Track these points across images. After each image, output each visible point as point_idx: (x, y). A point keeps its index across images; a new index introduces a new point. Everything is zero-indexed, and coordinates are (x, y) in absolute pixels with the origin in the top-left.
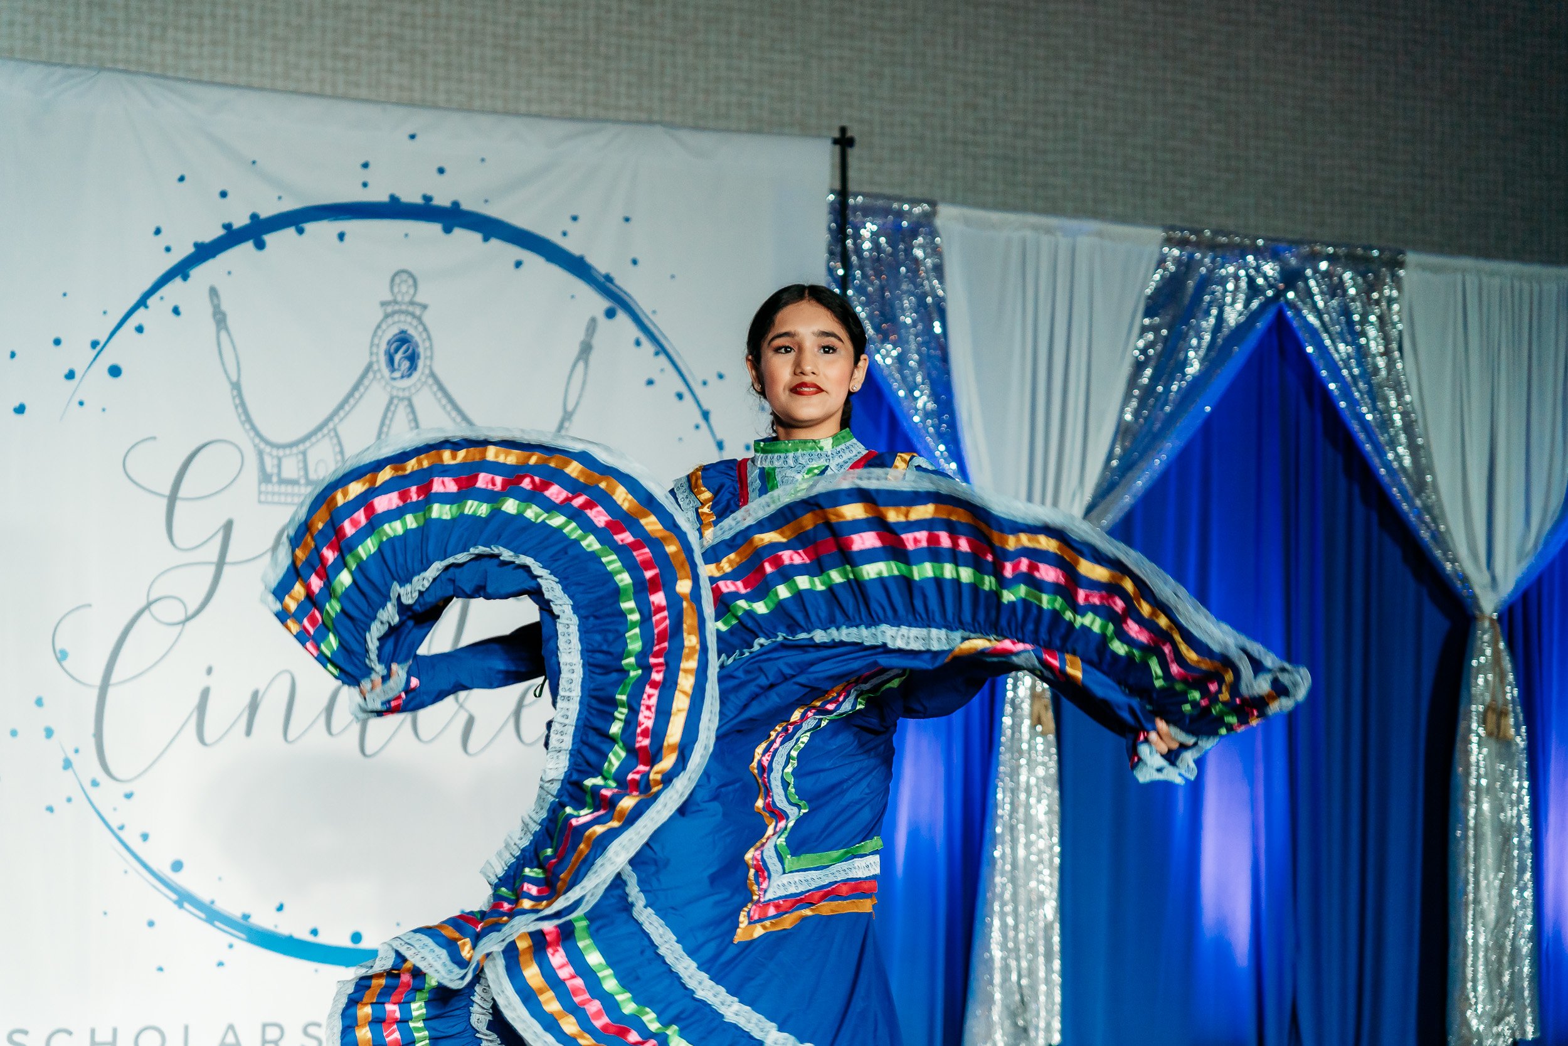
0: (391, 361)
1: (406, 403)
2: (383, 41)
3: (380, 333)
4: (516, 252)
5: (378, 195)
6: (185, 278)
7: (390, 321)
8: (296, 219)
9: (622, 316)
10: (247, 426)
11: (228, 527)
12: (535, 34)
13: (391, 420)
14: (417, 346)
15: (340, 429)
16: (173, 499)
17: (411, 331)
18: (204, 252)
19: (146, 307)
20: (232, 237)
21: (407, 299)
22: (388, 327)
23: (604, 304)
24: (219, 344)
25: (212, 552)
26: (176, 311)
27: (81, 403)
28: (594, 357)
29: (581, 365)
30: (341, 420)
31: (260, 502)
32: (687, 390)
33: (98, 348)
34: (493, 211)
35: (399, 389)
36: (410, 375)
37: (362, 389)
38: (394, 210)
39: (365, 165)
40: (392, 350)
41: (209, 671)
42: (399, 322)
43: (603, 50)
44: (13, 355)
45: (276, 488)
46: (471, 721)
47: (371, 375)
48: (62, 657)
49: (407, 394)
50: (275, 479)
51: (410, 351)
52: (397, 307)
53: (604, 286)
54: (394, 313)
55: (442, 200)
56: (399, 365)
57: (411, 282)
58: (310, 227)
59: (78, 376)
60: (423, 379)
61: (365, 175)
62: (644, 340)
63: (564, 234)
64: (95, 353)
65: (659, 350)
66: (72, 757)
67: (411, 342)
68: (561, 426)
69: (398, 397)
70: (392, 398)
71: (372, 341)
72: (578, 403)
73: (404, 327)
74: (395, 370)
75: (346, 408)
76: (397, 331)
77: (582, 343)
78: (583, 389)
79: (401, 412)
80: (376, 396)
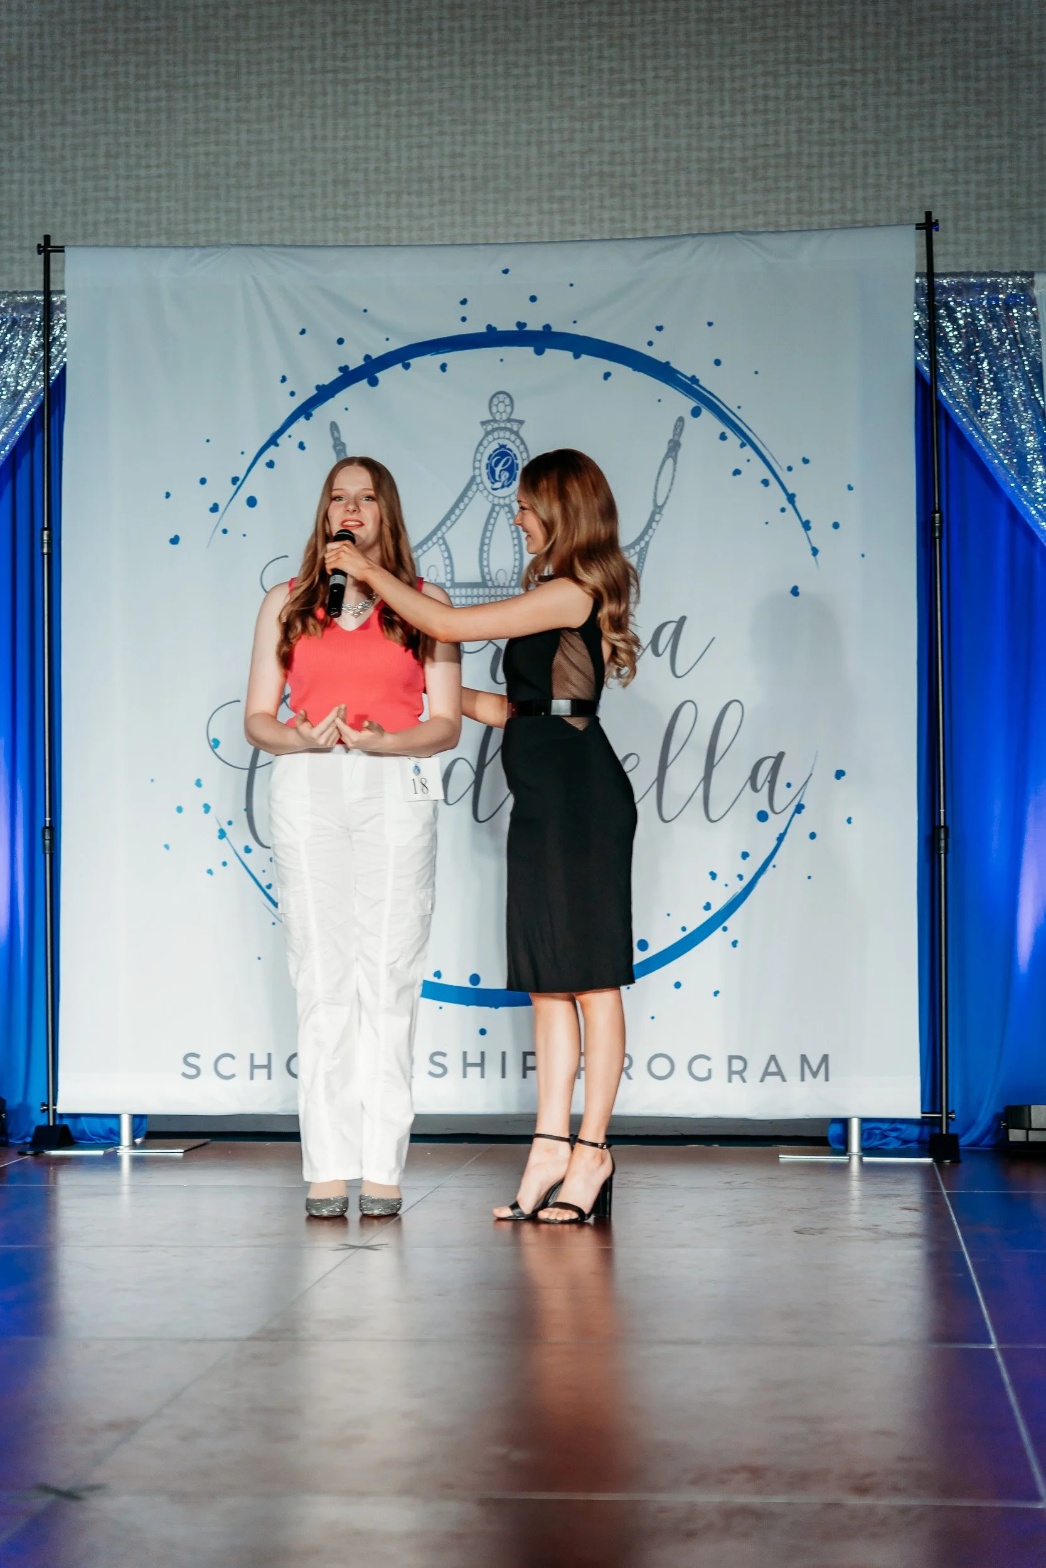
0: (492, 473)
1: (506, 509)
2: (594, 180)
3: (481, 449)
4: (604, 365)
5: (476, 326)
6: (308, 417)
7: (490, 438)
8: (402, 356)
9: (706, 413)
12: (739, 154)
13: (494, 525)
15: (446, 536)
17: (510, 445)
18: (325, 393)
19: (277, 445)
20: (348, 378)
21: (505, 416)
22: (490, 443)
23: (692, 404)
26: (302, 446)
27: (225, 531)
28: (681, 453)
29: (670, 461)
30: (449, 529)
32: (773, 475)
33: (239, 483)
34: (583, 330)
35: (499, 498)
36: (508, 486)
37: (466, 500)
38: (491, 338)
39: (464, 302)
40: (493, 464)
42: (499, 438)
43: (805, 160)
44: (168, 495)
47: (474, 487)
48: (215, 744)
49: (507, 501)
51: (508, 464)
53: (689, 386)
54: (494, 430)
55: (534, 325)
56: (500, 477)
57: (507, 401)
58: (415, 362)
59: (221, 509)
61: (464, 311)
62: (729, 433)
63: (650, 344)
64: (235, 487)
65: (745, 441)
66: (226, 828)
67: (510, 455)
68: (652, 519)
69: (498, 505)
70: (494, 505)
71: (475, 458)
72: (667, 497)
73: (504, 442)
74: (496, 481)
75: (453, 518)
76: (498, 446)
77: (670, 442)
78: (672, 484)
79: (503, 518)
80: (479, 506)
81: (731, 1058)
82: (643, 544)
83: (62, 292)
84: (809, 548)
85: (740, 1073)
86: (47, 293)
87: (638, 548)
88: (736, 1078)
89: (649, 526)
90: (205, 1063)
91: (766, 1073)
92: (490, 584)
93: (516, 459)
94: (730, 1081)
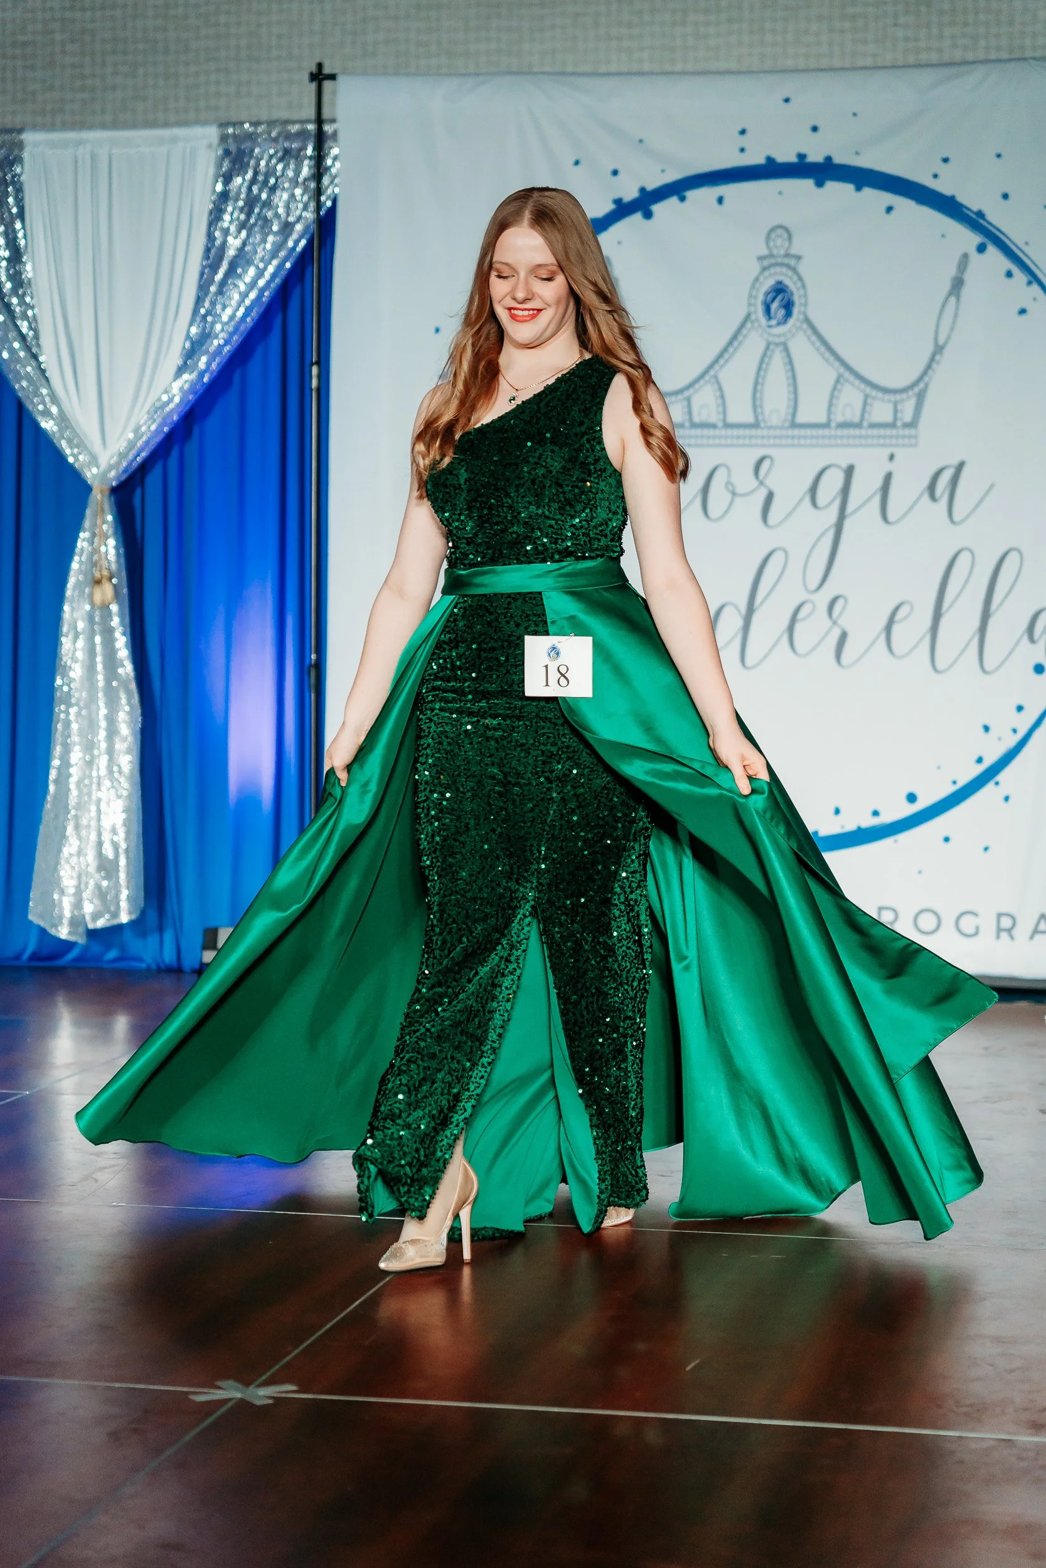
0: (768, 310)
1: (781, 348)
3: (757, 285)
4: (888, 198)
5: (755, 158)
7: (766, 273)
8: (678, 189)
9: (991, 249)
13: (768, 364)
14: (792, 294)
17: (787, 282)
20: (621, 210)
21: (782, 252)
22: (766, 279)
23: (976, 239)
28: (966, 291)
29: (953, 300)
30: (722, 367)
34: (864, 161)
35: (774, 335)
37: (740, 338)
38: (771, 170)
39: (743, 132)
40: (769, 300)
42: (775, 273)
46: (844, 636)
47: (749, 325)
49: (782, 339)
51: (784, 303)
52: (772, 261)
53: (975, 221)
55: (815, 156)
56: (776, 313)
57: (786, 235)
58: (691, 194)
60: (798, 324)
61: (743, 141)
62: (1015, 270)
63: (935, 176)
65: (1032, 279)
67: (786, 292)
68: (932, 359)
69: (774, 343)
70: (769, 344)
71: (751, 294)
72: (949, 337)
73: (780, 278)
74: (772, 318)
75: (726, 356)
76: (774, 283)
77: (953, 278)
78: (954, 323)
79: (778, 359)
80: (753, 344)
81: (999, 915)
82: (922, 385)
83: (333, 121)
85: (1009, 931)
86: (320, 121)
87: (916, 390)
88: (1004, 935)
89: (929, 367)
91: (1036, 931)
92: (762, 425)
93: (793, 296)
94: (998, 937)
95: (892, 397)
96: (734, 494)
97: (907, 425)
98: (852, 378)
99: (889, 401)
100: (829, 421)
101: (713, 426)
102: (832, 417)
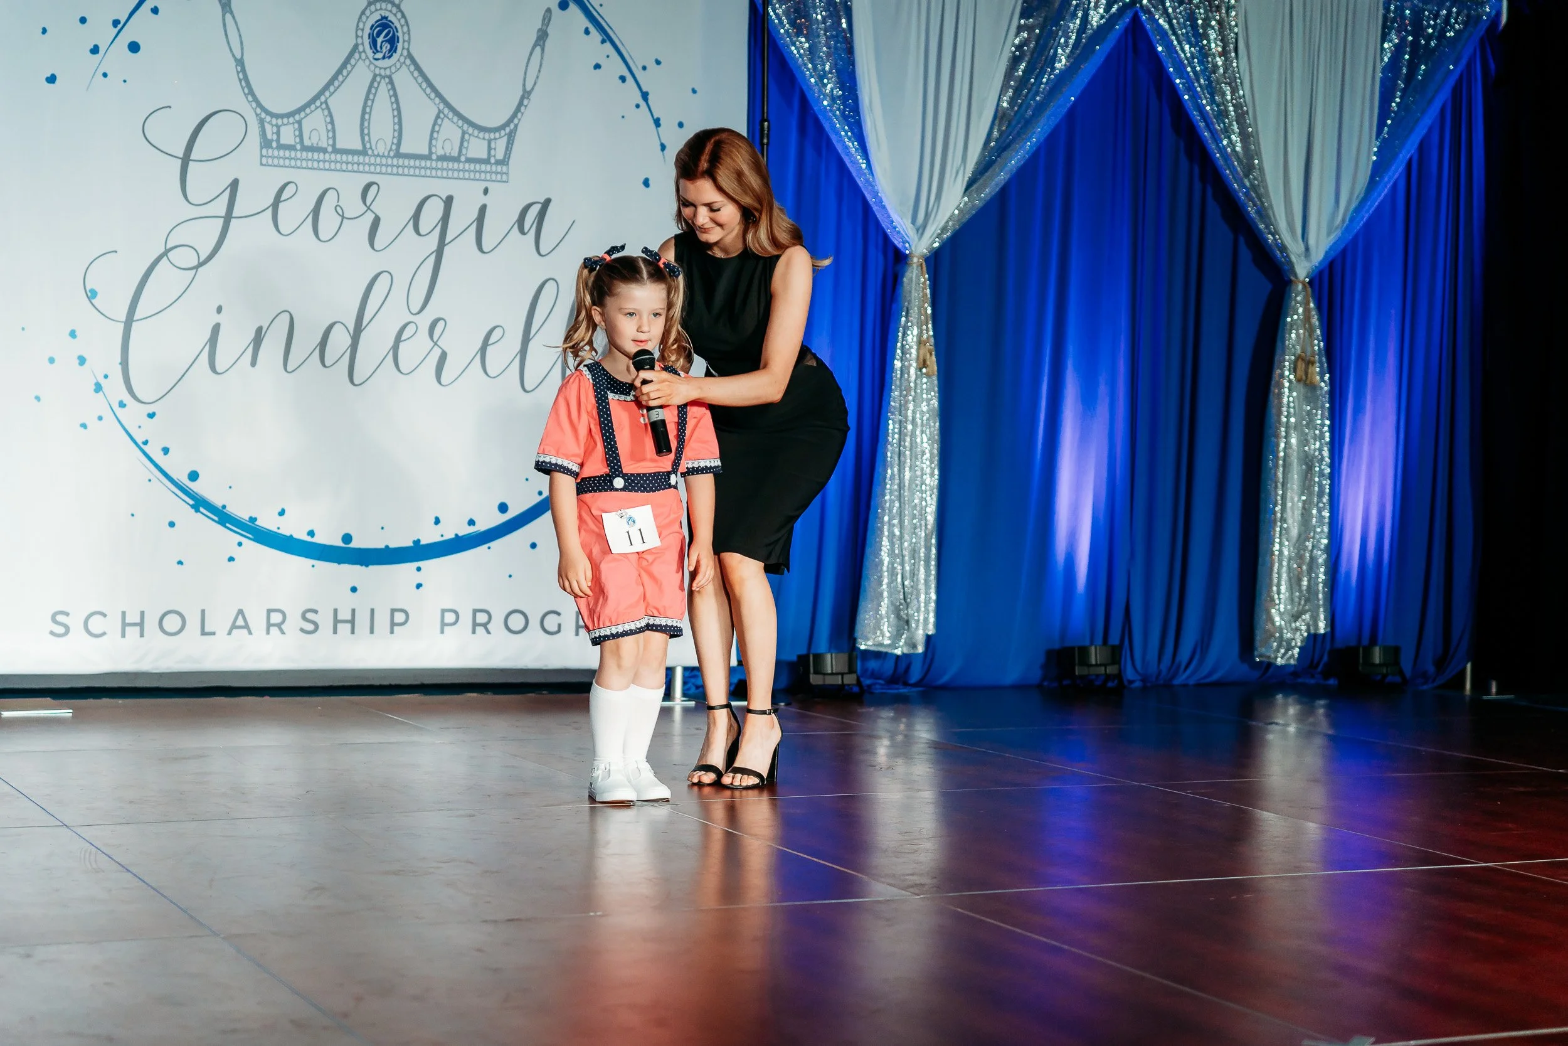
0: (374, 43)
1: (387, 80)
3: (364, 18)
7: (373, 8)
9: (573, 8)
10: (250, 98)
11: (235, 184)
13: (375, 95)
14: (396, 30)
16: (186, 160)
17: (391, 18)
22: (372, 13)
24: (224, 25)
25: (220, 207)
27: (105, 75)
28: (549, 43)
29: (538, 49)
30: (332, 94)
31: (262, 164)
32: (630, 72)
33: (120, 26)
35: (381, 68)
37: (349, 67)
40: (375, 35)
41: (219, 310)
42: (380, 9)
44: (44, 31)
45: (276, 153)
46: (443, 356)
47: (357, 55)
48: (92, 295)
49: (388, 72)
50: (274, 145)
51: (390, 36)
56: (381, 47)
59: (102, 50)
60: (402, 59)
62: (592, 29)
64: (116, 30)
65: (605, 38)
66: (102, 381)
67: (391, 27)
68: (521, 104)
69: (380, 75)
70: (375, 76)
71: (358, 26)
72: (535, 84)
73: (384, 13)
74: (378, 51)
75: (336, 83)
76: (380, 17)
77: (539, 30)
78: (539, 71)
79: (383, 89)
80: (361, 74)
82: (512, 126)
84: (659, 143)
87: (508, 130)
89: (518, 110)
90: (75, 622)
92: (370, 152)
93: (397, 32)
95: (487, 136)
96: (343, 217)
97: (498, 162)
98: (451, 115)
99: (484, 139)
100: (431, 153)
101: (324, 151)
102: (434, 150)
